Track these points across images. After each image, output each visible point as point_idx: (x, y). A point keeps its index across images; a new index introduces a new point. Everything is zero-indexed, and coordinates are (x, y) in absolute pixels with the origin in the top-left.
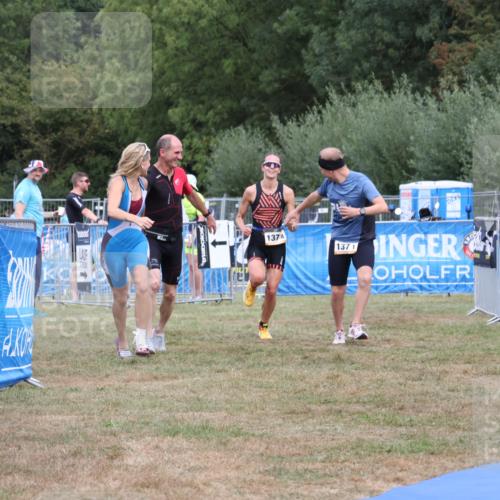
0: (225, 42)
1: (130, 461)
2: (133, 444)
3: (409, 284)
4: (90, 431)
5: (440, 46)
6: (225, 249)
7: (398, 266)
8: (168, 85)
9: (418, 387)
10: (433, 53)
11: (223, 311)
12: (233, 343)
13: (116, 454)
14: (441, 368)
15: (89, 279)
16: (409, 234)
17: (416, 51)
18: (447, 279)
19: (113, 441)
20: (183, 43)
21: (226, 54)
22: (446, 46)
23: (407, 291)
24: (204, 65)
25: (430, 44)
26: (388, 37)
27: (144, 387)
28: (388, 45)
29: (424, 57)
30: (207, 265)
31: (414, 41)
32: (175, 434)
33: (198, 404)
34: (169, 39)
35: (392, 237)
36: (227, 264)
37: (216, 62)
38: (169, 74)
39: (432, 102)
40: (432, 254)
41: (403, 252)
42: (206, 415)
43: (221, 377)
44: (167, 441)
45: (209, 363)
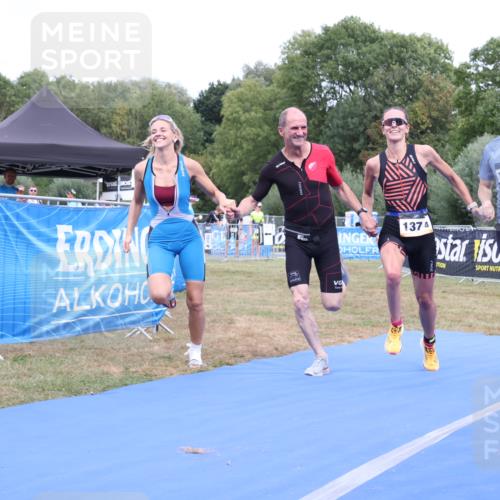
0: (269, 147)
1: (238, 325)
2: (238, 318)
3: (351, 255)
4: (218, 312)
5: (364, 152)
6: (271, 237)
7: (347, 247)
8: (243, 165)
9: (362, 298)
10: (361, 155)
11: (269, 264)
12: (276, 277)
13: (231, 322)
14: (370, 291)
15: (210, 248)
16: (352, 233)
17: (353, 154)
18: (368, 253)
19: (229, 317)
20: (250, 148)
21: (269, 153)
22: (366, 152)
23: (351, 258)
24: (259, 157)
25: (359, 151)
26: (340, 148)
27: (239, 294)
28: (341, 151)
29: (357, 157)
30: (263, 244)
31: (352, 150)
32: (257, 314)
33: (264, 302)
34: (245, 145)
35: (345, 234)
36: (271, 243)
37: (265, 156)
38: (244, 160)
39: (360, 177)
40: (362, 242)
41: (349, 241)
42: (269, 307)
43: (273, 291)
44: (253, 318)
45: (266, 285)
